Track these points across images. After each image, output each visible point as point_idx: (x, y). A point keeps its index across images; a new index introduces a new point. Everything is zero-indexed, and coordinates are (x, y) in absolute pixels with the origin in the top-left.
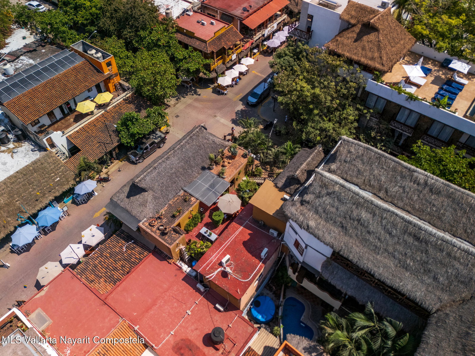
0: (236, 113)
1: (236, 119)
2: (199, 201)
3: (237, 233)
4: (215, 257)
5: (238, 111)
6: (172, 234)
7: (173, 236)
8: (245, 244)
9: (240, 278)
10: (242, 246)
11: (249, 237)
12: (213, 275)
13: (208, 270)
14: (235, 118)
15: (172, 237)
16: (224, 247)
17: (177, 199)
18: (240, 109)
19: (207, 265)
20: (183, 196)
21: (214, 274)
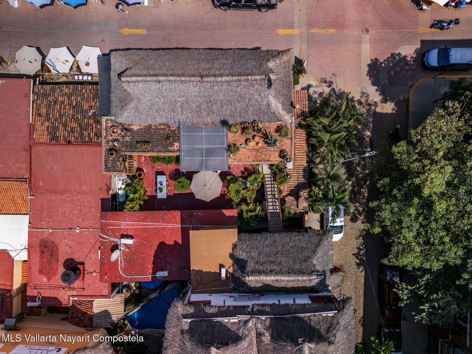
0: (393, 55)
1: (381, 63)
2: (178, 154)
3: (170, 226)
4: (127, 225)
5: (399, 54)
6: (119, 161)
7: (118, 163)
8: (162, 245)
9: (121, 267)
10: (158, 243)
11: (172, 243)
12: (107, 239)
13: (108, 230)
14: (382, 61)
15: (116, 163)
16: (145, 225)
17: (163, 129)
18: (403, 54)
19: (112, 225)
20: (172, 131)
21: (109, 238)
